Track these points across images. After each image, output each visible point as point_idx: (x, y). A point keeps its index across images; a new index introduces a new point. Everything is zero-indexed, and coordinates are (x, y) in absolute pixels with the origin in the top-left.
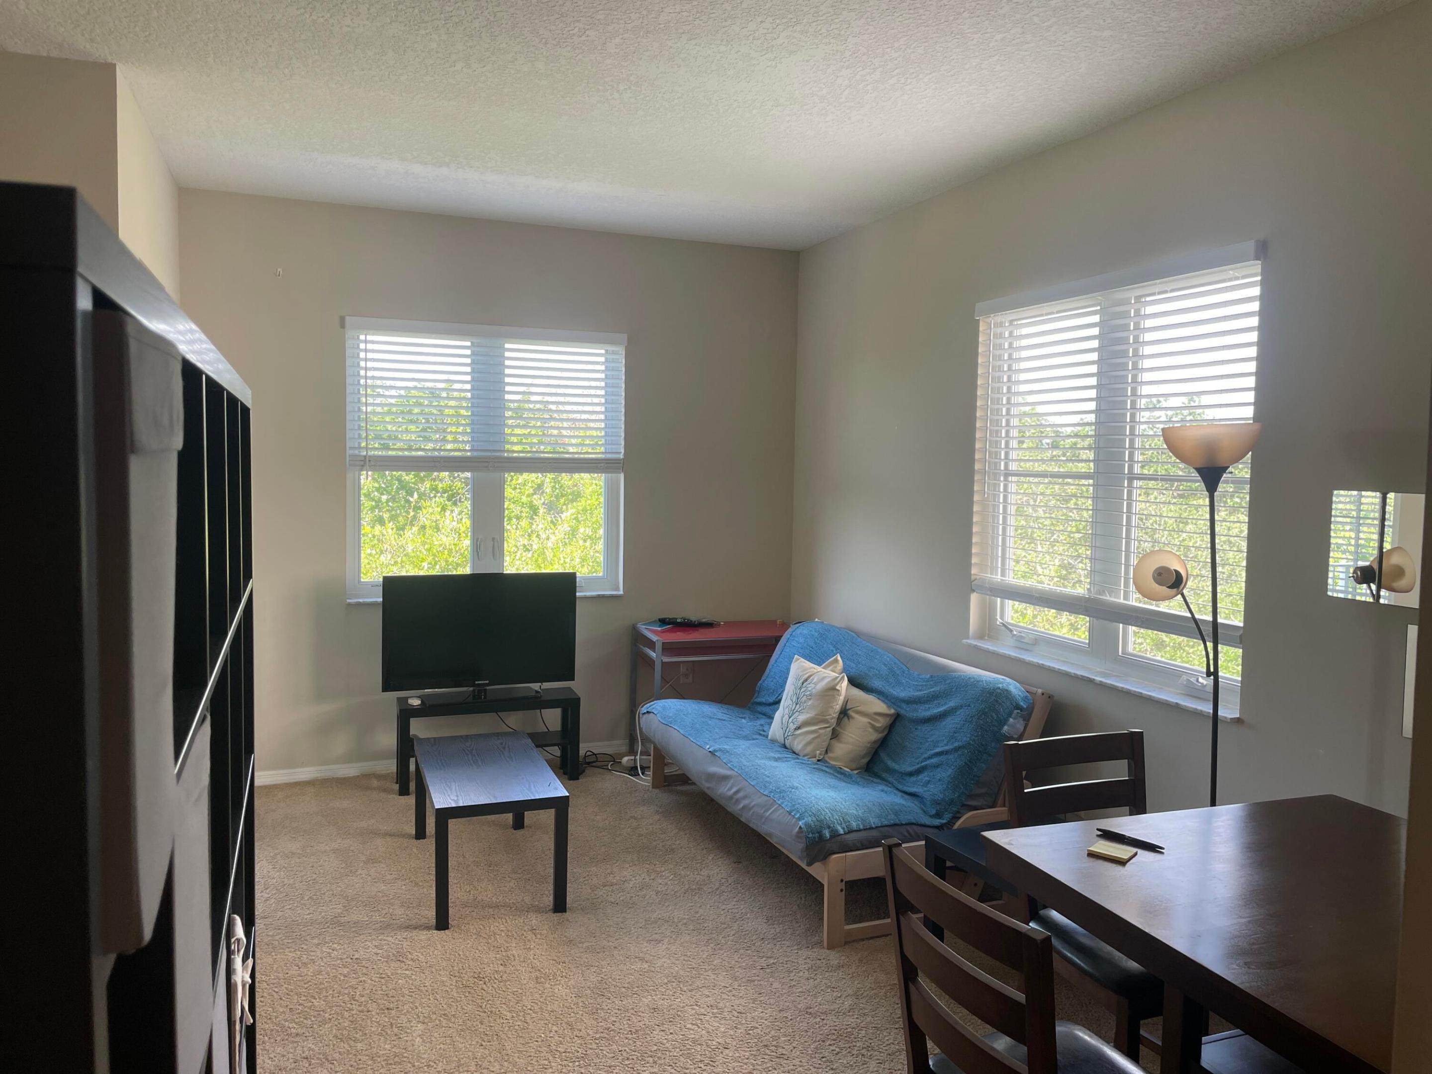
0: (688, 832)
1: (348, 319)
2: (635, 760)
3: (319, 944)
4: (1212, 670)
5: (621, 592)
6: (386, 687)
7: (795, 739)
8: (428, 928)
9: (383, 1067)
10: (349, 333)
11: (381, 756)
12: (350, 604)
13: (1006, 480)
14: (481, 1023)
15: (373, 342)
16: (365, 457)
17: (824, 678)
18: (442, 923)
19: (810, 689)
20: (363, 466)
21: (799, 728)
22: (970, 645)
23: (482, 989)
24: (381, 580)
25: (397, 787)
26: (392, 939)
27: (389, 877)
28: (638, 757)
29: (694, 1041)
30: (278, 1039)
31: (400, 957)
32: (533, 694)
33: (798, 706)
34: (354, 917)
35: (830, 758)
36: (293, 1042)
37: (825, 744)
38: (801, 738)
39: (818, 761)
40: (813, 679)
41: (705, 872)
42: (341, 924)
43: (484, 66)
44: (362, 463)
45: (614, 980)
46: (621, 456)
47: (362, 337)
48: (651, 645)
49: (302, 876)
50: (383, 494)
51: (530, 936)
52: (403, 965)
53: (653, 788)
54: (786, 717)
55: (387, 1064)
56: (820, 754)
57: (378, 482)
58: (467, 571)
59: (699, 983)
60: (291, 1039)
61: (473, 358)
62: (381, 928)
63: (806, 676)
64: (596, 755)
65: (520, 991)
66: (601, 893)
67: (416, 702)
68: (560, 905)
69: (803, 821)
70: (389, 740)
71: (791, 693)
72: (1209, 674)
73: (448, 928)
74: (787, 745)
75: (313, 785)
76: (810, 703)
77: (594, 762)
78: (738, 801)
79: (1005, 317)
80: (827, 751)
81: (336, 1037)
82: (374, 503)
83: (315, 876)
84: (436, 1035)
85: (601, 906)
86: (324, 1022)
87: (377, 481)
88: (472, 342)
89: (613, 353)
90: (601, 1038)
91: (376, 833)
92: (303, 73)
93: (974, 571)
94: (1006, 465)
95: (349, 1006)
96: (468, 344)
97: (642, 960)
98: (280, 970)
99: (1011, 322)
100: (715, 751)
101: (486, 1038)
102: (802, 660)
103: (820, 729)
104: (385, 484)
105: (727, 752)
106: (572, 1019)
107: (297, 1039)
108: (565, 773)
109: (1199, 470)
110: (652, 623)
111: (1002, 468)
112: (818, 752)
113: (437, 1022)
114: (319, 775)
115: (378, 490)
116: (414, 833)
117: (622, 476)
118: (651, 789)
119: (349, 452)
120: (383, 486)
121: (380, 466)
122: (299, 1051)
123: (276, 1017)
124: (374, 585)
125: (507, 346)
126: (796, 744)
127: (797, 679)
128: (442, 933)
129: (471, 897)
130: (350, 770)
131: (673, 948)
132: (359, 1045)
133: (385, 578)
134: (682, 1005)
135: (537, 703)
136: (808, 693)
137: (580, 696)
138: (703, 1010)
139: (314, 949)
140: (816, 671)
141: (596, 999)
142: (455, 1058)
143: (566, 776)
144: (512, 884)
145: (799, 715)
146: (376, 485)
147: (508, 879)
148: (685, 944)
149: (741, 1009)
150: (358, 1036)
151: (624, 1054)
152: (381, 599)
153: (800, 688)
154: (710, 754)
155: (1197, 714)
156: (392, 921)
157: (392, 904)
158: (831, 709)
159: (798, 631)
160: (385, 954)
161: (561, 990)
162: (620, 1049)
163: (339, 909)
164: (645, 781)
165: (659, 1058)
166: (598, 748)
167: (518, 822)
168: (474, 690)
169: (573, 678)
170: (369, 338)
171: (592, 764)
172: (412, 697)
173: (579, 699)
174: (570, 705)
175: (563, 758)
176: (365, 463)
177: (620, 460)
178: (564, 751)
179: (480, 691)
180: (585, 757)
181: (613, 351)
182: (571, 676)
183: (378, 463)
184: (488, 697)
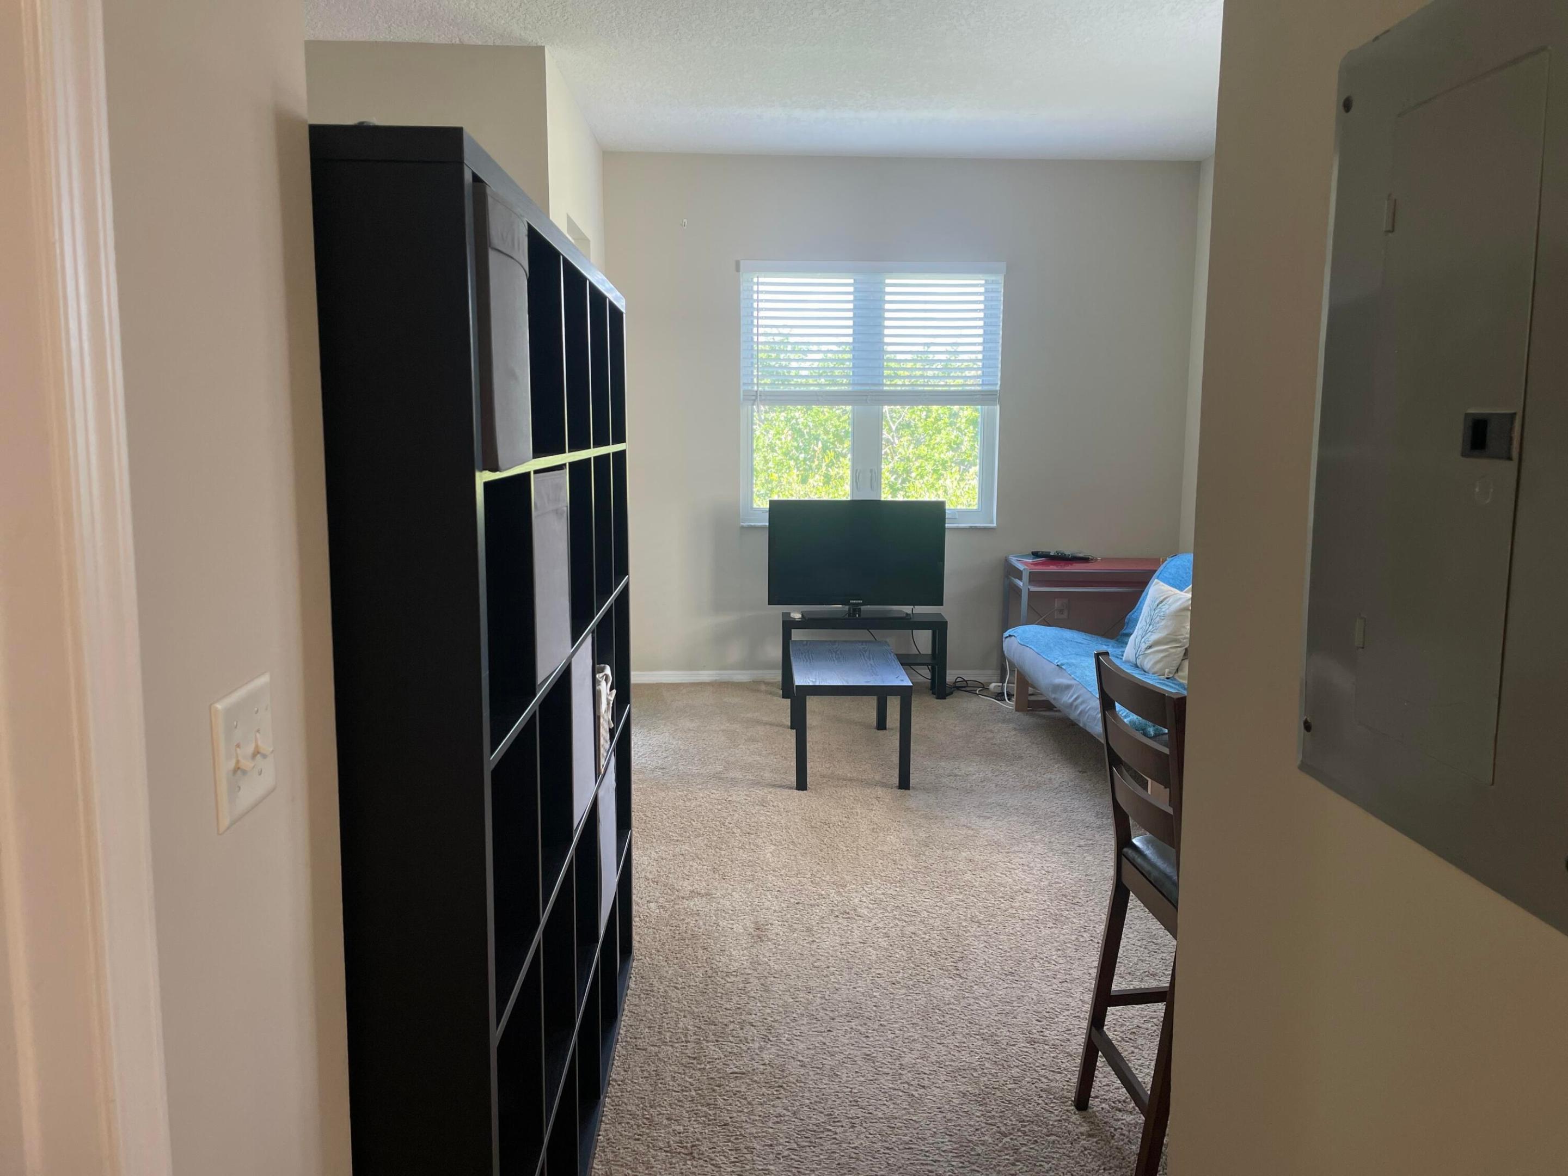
0: (1040, 746)
1: (742, 263)
2: (1002, 687)
3: (702, 789)
5: (994, 525)
6: (774, 599)
7: (1145, 657)
8: (791, 788)
9: (739, 867)
10: (744, 277)
11: (769, 666)
12: (743, 527)
14: (821, 851)
15: (763, 284)
16: (757, 392)
17: (1180, 599)
18: (801, 784)
19: (1163, 610)
20: (754, 400)
21: (1150, 647)
23: (826, 830)
24: (769, 504)
25: (781, 692)
26: (760, 792)
27: (764, 752)
28: (1005, 684)
29: (999, 884)
30: (663, 841)
31: (763, 803)
32: (905, 615)
33: (1151, 626)
34: (731, 775)
35: (1179, 676)
36: (674, 845)
37: (1175, 664)
38: (1151, 656)
39: (1167, 678)
40: (1168, 601)
41: (1048, 776)
42: (720, 778)
43: (838, 11)
44: (754, 398)
45: (940, 838)
46: (998, 388)
47: (755, 280)
48: (1019, 574)
49: (695, 745)
51: (874, 801)
52: (765, 808)
53: (1016, 710)
54: (1140, 637)
55: (743, 865)
56: (1170, 672)
58: (849, 498)
59: (1016, 848)
60: (673, 843)
61: (856, 294)
62: (752, 784)
63: (1162, 598)
64: (966, 681)
65: (857, 835)
66: (944, 780)
67: (797, 616)
68: (904, 783)
69: (1129, 719)
70: (775, 652)
71: (1146, 614)
73: (806, 789)
74: (1139, 665)
75: (713, 686)
76: (1163, 623)
77: (965, 687)
78: (1076, 707)
80: (1177, 670)
81: (706, 845)
83: (705, 746)
84: (784, 853)
85: (942, 789)
86: (699, 835)
87: (796, 440)
88: (855, 280)
90: (919, 872)
91: (758, 722)
92: (689, 37)
95: (719, 828)
96: (852, 281)
97: (969, 828)
98: (670, 801)
100: (1063, 664)
101: (823, 860)
102: (1161, 583)
103: (1171, 648)
105: (1074, 665)
106: (897, 858)
107: (677, 843)
108: (933, 693)
110: (1023, 556)
112: (1167, 670)
113: (786, 846)
114: (718, 678)
115: (797, 448)
116: (790, 724)
117: (998, 407)
118: (1014, 711)
119: (743, 388)
121: (770, 400)
122: (678, 850)
123: (663, 829)
124: (763, 511)
125: (887, 281)
126: (1145, 663)
127: (1153, 601)
128: (801, 792)
129: (830, 772)
130: (742, 676)
131: (1000, 824)
132: (723, 852)
133: (773, 503)
134: (995, 861)
135: (909, 624)
136: (1162, 614)
137: (948, 620)
138: (1013, 866)
139: (698, 791)
140: (1173, 593)
141: (921, 848)
142: (795, 869)
143: (935, 696)
144: (866, 767)
145: (1151, 635)
146: (795, 444)
147: (864, 763)
148: (1012, 823)
149: (1050, 869)
150: (723, 847)
151: (935, 884)
152: (767, 524)
153: (1155, 610)
154: (1057, 667)
156: (761, 781)
157: (764, 770)
158: (1183, 629)
159: (1173, 563)
160: (752, 800)
161: (891, 838)
162: (933, 880)
163: (720, 768)
164: (1009, 705)
165: (966, 890)
166: (970, 675)
167: (881, 724)
168: (849, 609)
169: (942, 605)
170: (761, 280)
171: (959, 688)
172: (795, 611)
173: (947, 622)
174: (939, 628)
175: (933, 679)
176: (756, 398)
177: (997, 391)
178: (933, 672)
179: (854, 610)
180: (956, 682)
181: (993, 281)
182: (939, 602)
183: (768, 398)
184: (862, 616)
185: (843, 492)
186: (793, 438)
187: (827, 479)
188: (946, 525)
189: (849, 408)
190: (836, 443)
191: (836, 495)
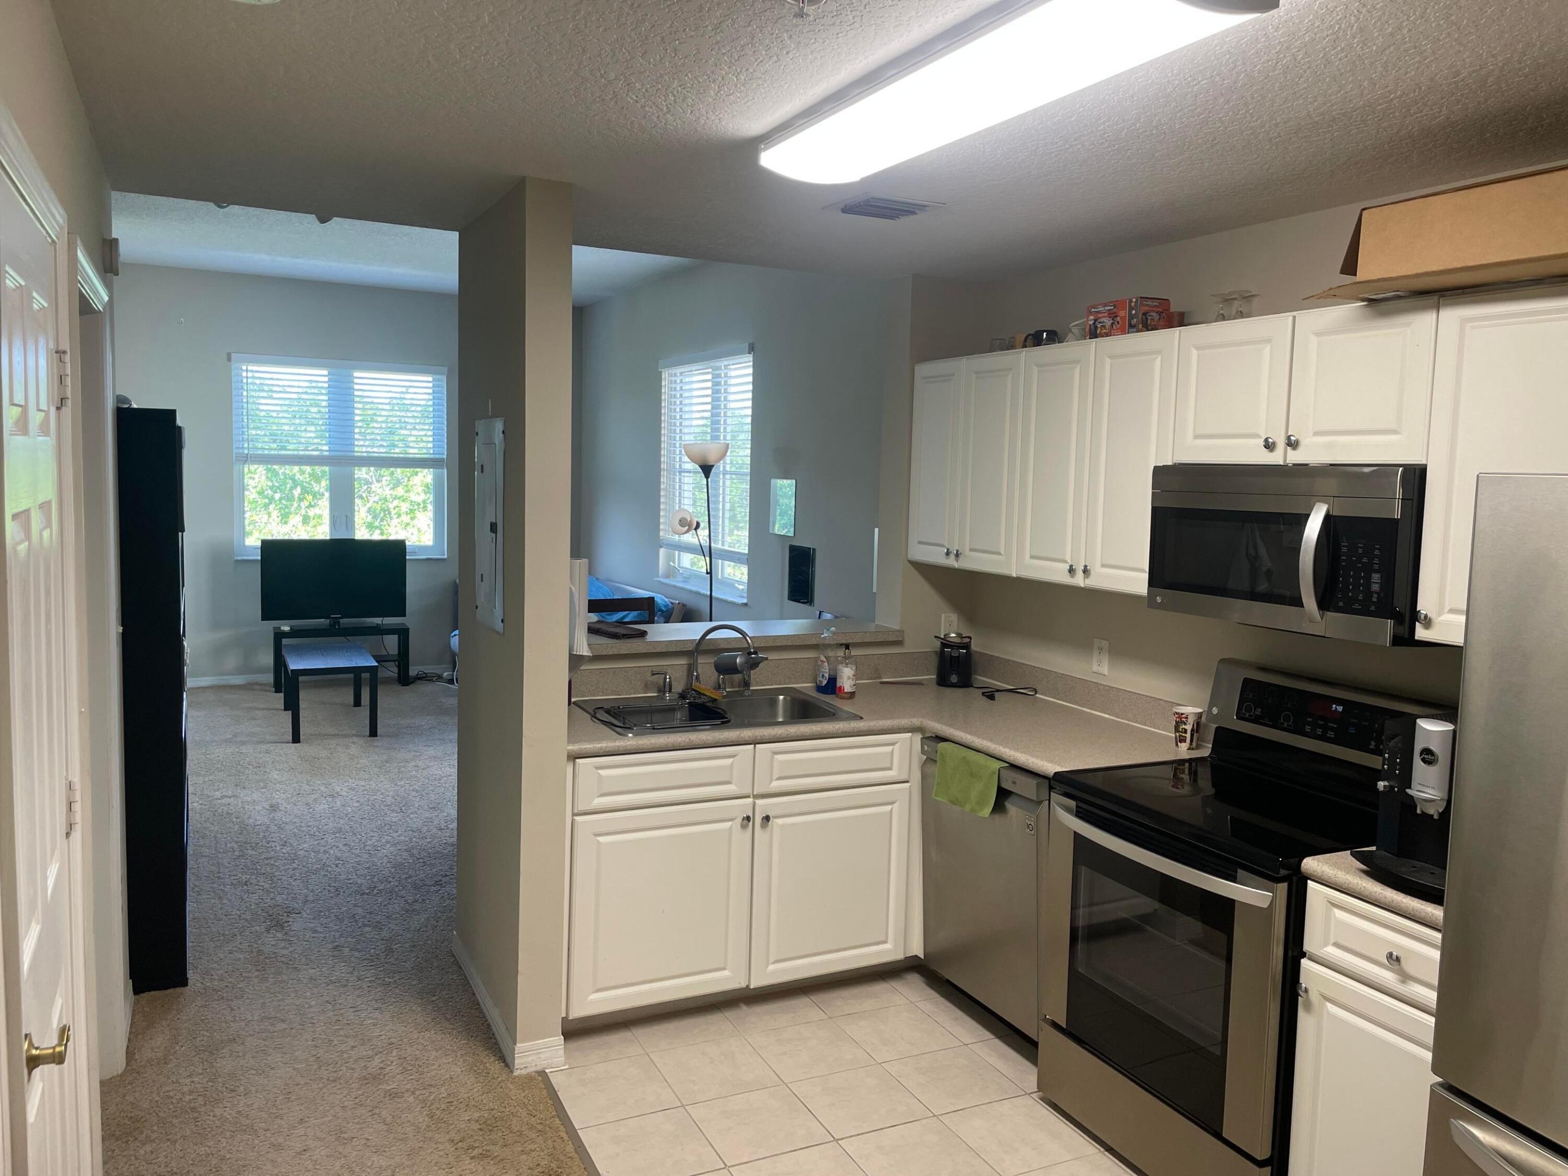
1: (233, 355)
2: (453, 675)
4: (709, 571)
5: (446, 557)
6: (265, 617)
8: (288, 743)
9: (254, 782)
10: (234, 365)
11: (262, 670)
12: (237, 561)
13: (680, 475)
14: (313, 770)
15: (252, 371)
16: (247, 455)
18: (296, 739)
20: (246, 461)
22: (659, 581)
23: (316, 761)
24: (259, 544)
25: (274, 689)
26: (265, 747)
27: (264, 725)
31: (268, 752)
32: (376, 625)
34: (239, 739)
42: (231, 741)
44: (245, 458)
45: (397, 757)
46: (445, 457)
47: (244, 368)
50: (277, 492)
51: (351, 744)
55: (257, 782)
57: (272, 481)
58: (328, 538)
60: (201, 776)
61: (330, 383)
62: (257, 743)
64: (425, 673)
65: (338, 761)
66: (402, 730)
67: (287, 629)
68: (373, 733)
70: (268, 659)
72: (707, 573)
73: (299, 742)
77: (424, 677)
79: (678, 370)
81: (227, 775)
82: (267, 501)
84: (286, 774)
85: (401, 735)
88: (329, 372)
89: (438, 380)
90: (381, 774)
93: (661, 534)
94: (680, 465)
96: (326, 373)
97: (417, 751)
99: (681, 373)
101: (314, 775)
104: (278, 482)
106: (367, 769)
107: (205, 776)
108: (399, 683)
109: (701, 467)
111: (678, 467)
113: (288, 770)
114: (216, 683)
115: (271, 488)
116: (283, 708)
117: (446, 470)
119: (235, 451)
120: (276, 484)
122: (207, 779)
124: (255, 548)
125: (356, 374)
128: (296, 744)
129: (317, 732)
130: (238, 680)
131: (438, 748)
132: (241, 777)
133: (264, 543)
135: (380, 631)
137: (410, 627)
141: (383, 763)
142: (295, 780)
143: (400, 685)
144: (345, 727)
146: (270, 484)
147: (341, 726)
150: (241, 774)
152: (260, 558)
155: (707, 596)
156: (264, 740)
157: (264, 734)
160: (259, 751)
161: (363, 761)
162: (390, 776)
163: (229, 736)
165: (411, 779)
166: (429, 669)
167: (357, 703)
168: (330, 623)
169: (405, 616)
170: (250, 368)
171: (420, 679)
172: (284, 625)
173: (409, 629)
174: (403, 634)
175: (399, 673)
176: (247, 459)
177: (444, 459)
178: (399, 667)
179: (335, 623)
180: (417, 675)
181: (438, 379)
182: (403, 614)
183: (258, 459)
184: (341, 626)
185: (322, 532)
186: (267, 478)
187: (306, 520)
188: (407, 557)
189: (327, 469)
190: (312, 482)
191: (315, 534)
